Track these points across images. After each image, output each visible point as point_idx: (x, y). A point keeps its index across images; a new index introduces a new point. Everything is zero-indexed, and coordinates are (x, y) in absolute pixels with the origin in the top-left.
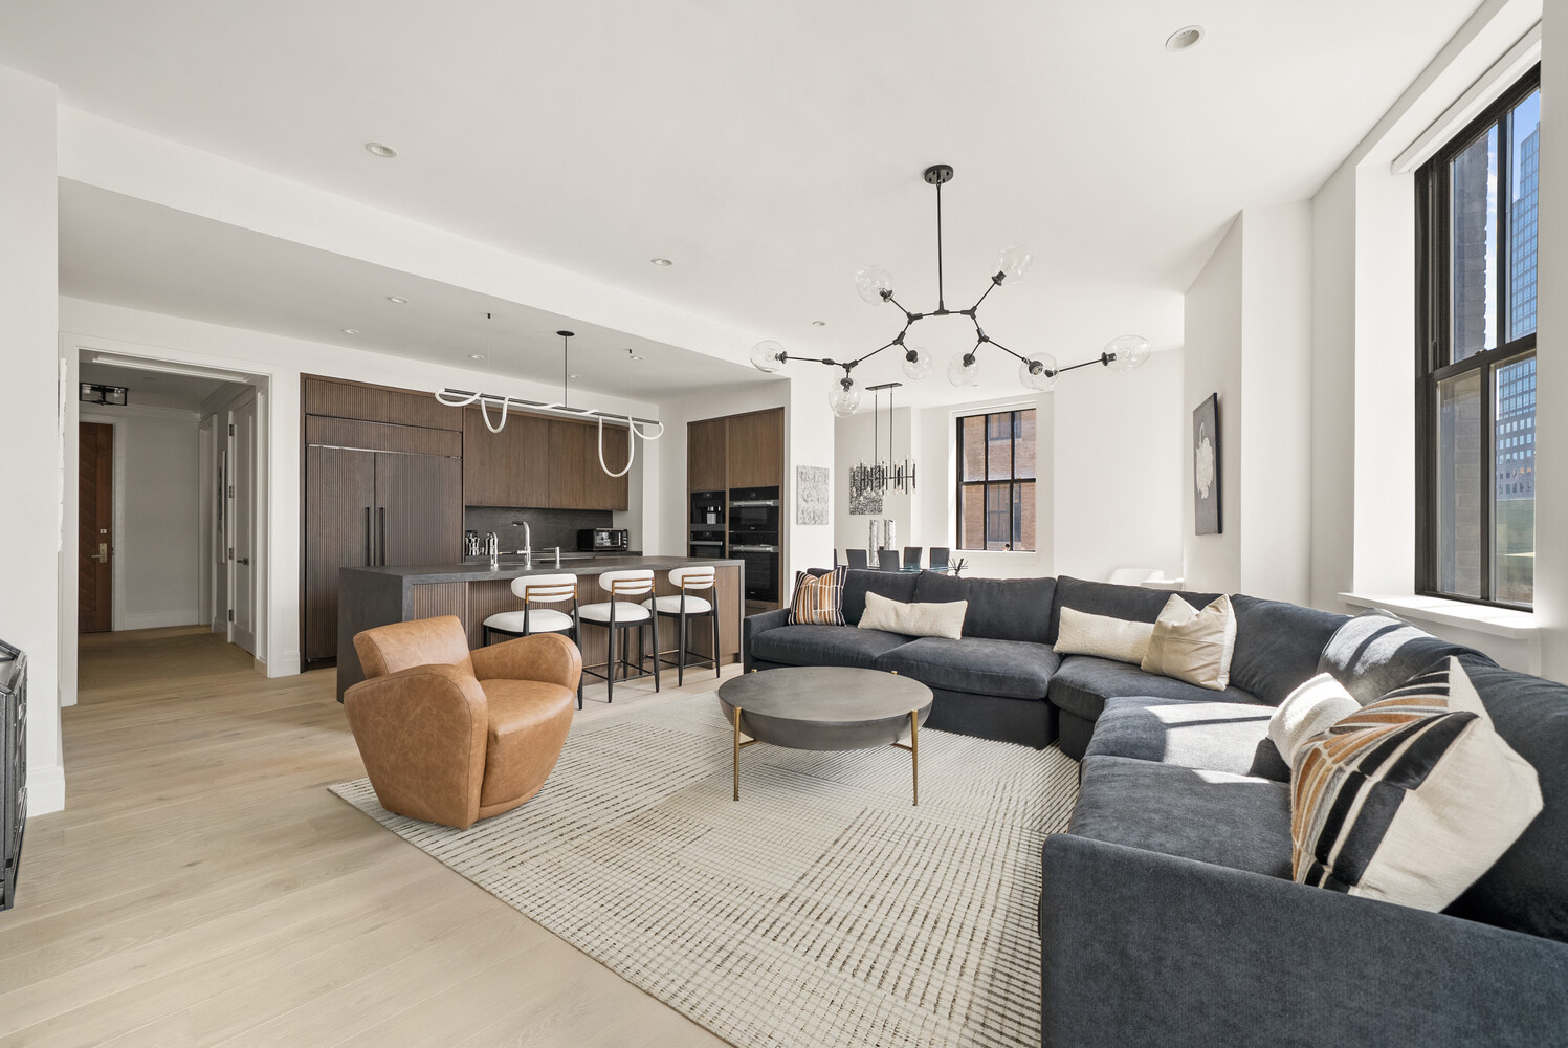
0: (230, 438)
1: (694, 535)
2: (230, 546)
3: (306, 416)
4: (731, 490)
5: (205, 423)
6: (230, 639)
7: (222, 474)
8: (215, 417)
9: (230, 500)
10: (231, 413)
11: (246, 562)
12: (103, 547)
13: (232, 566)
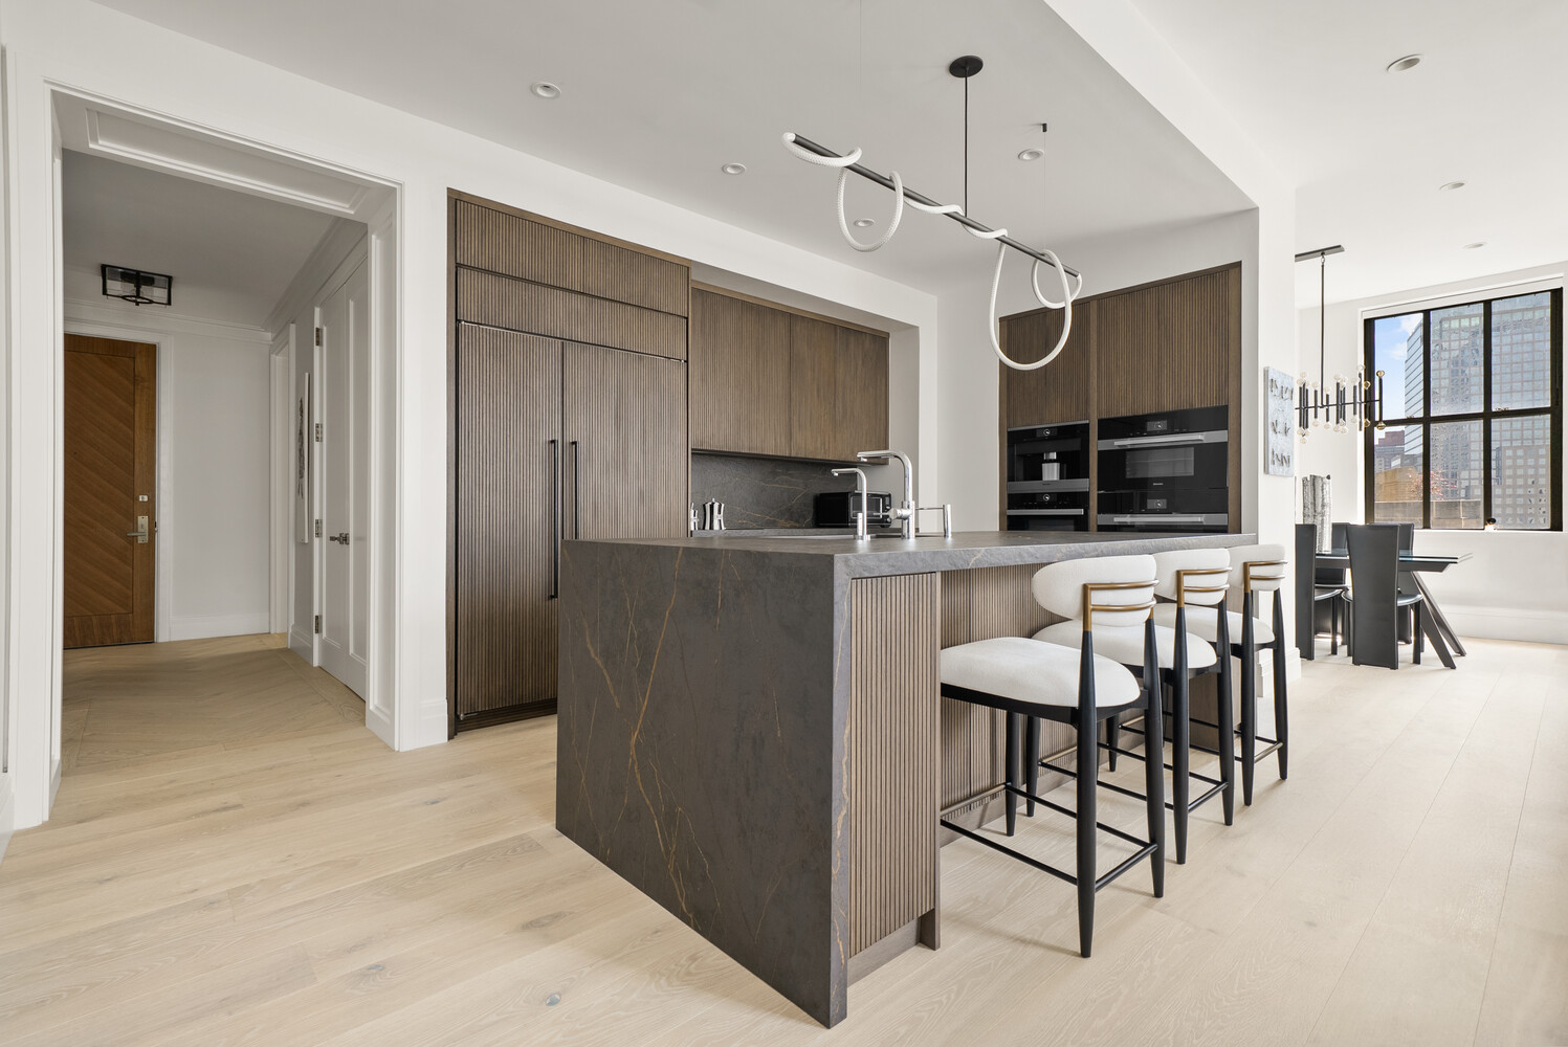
0: (317, 349)
1: (1013, 500)
2: (316, 516)
3: (457, 268)
4: (1101, 422)
5: (279, 344)
6: (316, 663)
7: (303, 409)
8: (293, 327)
9: (316, 445)
10: (317, 310)
11: (344, 539)
12: (143, 521)
13: (320, 547)
